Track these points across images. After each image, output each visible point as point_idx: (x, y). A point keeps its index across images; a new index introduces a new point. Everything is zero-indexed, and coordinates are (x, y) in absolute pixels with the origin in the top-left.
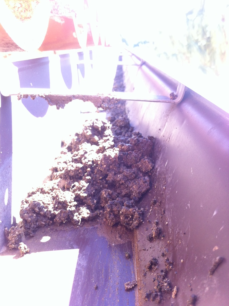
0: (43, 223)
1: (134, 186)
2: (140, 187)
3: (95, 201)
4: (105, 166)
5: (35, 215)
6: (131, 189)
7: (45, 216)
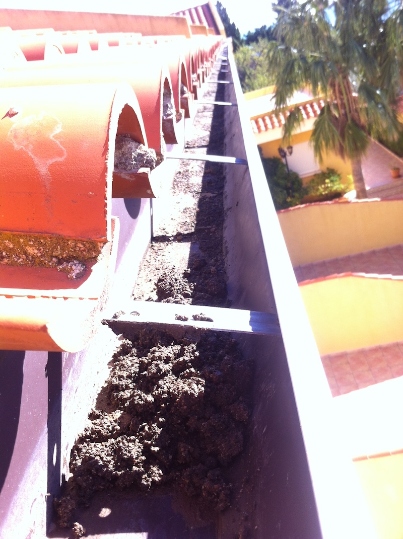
0: (102, 487)
1: (223, 445)
2: (230, 449)
3: (170, 457)
4: (185, 407)
5: (91, 478)
6: (218, 447)
7: (103, 478)
